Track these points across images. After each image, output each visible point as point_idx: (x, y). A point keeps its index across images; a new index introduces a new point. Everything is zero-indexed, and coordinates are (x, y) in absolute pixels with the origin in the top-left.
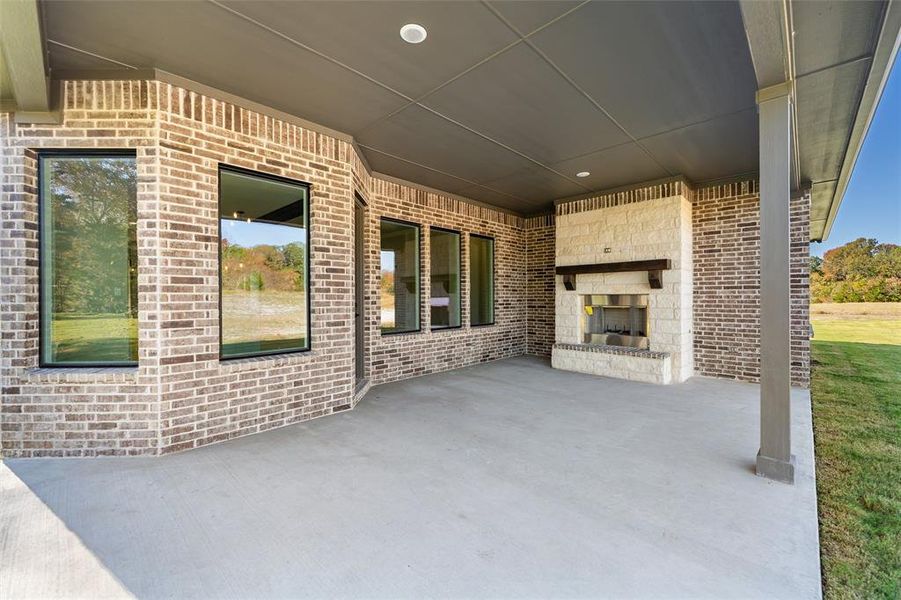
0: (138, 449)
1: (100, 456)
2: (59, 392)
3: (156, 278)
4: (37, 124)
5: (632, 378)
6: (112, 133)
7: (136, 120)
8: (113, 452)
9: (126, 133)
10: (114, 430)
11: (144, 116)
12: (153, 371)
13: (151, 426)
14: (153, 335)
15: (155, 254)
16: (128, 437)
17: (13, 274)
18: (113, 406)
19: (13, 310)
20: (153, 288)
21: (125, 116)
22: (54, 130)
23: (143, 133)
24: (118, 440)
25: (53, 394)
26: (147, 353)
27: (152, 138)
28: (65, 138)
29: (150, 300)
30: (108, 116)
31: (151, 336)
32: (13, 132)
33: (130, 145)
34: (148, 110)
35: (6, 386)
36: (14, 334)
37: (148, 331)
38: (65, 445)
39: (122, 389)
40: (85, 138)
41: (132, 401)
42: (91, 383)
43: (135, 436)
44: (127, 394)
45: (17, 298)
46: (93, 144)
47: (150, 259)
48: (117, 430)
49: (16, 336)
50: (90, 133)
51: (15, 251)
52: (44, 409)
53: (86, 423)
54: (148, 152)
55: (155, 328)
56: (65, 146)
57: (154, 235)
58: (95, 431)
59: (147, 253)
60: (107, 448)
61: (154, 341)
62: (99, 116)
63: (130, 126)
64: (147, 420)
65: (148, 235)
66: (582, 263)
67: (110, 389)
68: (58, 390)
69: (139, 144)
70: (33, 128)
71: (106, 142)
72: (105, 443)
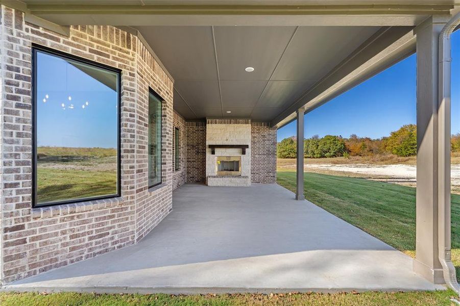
0: (122, 244)
1: (97, 255)
2: (63, 221)
3: (134, 145)
4: (45, 29)
5: (239, 186)
6: (108, 56)
7: (123, 53)
8: (106, 251)
9: (117, 59)
10: (107, 237)
11: (128, 53)
12: (132, 198)
13: (131, 228)
14: (132, 177)
15: (134, 133)
16: (116, 238)
17: (17, 136)
18: (107, 222)
19: (17, 165)
20: (133, 151)
21: (116, 48)
22: (62, 39)
23: (127, 63)
24: (110, 242)
25: (58, 223)
26: (129, 188)
27: (133, 67)
28: (71, 48)
29: (131, 158)
30: (104, 44)
31: (131, 178)
32: (19, 26)
33: (119, 66)
34: (131, 51)
35: (9, 226)
36: (19, 184)
37: (129, 175)
38: (69, 256)
39: (113, 211)
40: (87, 52)
41: (120, 216)
42: (90, 211)
43: (121, 237)
44: (116, 214)
45: (22, 155)
46: (93, 58)
47: (131, 135)
48: (110, 236)
49: (21, 185)
50: (91, 51)
51: (19, 119)
52: (48, 236)
53: (87, 237)
54: (130, 74)
55: (134, 173)
56: (70, 53)
57: (134, 122)
58: (94, 241)
59: (129, 131)
60: (102, 249)
61: (133, 181)
62: (98, 42)
63: (119, 56)
64: (129, 226)
65: (130, 121)
66: (218, 144)
67: (105, 212)
68: (63, 220)
69: (125, 68)
70: (41, 30)
71: (103, 60)
72: (100, 247)
